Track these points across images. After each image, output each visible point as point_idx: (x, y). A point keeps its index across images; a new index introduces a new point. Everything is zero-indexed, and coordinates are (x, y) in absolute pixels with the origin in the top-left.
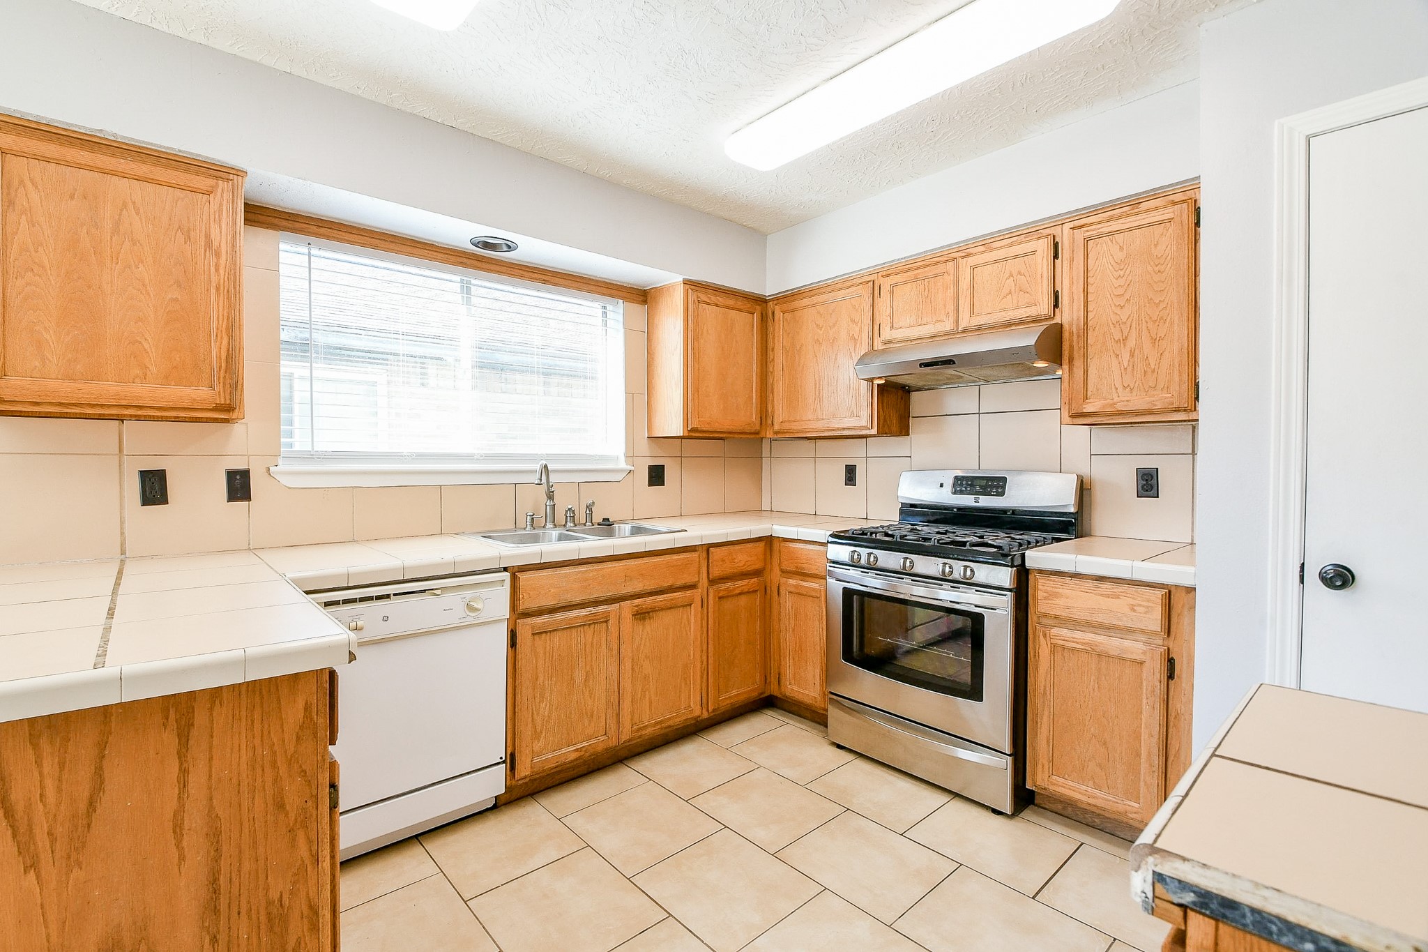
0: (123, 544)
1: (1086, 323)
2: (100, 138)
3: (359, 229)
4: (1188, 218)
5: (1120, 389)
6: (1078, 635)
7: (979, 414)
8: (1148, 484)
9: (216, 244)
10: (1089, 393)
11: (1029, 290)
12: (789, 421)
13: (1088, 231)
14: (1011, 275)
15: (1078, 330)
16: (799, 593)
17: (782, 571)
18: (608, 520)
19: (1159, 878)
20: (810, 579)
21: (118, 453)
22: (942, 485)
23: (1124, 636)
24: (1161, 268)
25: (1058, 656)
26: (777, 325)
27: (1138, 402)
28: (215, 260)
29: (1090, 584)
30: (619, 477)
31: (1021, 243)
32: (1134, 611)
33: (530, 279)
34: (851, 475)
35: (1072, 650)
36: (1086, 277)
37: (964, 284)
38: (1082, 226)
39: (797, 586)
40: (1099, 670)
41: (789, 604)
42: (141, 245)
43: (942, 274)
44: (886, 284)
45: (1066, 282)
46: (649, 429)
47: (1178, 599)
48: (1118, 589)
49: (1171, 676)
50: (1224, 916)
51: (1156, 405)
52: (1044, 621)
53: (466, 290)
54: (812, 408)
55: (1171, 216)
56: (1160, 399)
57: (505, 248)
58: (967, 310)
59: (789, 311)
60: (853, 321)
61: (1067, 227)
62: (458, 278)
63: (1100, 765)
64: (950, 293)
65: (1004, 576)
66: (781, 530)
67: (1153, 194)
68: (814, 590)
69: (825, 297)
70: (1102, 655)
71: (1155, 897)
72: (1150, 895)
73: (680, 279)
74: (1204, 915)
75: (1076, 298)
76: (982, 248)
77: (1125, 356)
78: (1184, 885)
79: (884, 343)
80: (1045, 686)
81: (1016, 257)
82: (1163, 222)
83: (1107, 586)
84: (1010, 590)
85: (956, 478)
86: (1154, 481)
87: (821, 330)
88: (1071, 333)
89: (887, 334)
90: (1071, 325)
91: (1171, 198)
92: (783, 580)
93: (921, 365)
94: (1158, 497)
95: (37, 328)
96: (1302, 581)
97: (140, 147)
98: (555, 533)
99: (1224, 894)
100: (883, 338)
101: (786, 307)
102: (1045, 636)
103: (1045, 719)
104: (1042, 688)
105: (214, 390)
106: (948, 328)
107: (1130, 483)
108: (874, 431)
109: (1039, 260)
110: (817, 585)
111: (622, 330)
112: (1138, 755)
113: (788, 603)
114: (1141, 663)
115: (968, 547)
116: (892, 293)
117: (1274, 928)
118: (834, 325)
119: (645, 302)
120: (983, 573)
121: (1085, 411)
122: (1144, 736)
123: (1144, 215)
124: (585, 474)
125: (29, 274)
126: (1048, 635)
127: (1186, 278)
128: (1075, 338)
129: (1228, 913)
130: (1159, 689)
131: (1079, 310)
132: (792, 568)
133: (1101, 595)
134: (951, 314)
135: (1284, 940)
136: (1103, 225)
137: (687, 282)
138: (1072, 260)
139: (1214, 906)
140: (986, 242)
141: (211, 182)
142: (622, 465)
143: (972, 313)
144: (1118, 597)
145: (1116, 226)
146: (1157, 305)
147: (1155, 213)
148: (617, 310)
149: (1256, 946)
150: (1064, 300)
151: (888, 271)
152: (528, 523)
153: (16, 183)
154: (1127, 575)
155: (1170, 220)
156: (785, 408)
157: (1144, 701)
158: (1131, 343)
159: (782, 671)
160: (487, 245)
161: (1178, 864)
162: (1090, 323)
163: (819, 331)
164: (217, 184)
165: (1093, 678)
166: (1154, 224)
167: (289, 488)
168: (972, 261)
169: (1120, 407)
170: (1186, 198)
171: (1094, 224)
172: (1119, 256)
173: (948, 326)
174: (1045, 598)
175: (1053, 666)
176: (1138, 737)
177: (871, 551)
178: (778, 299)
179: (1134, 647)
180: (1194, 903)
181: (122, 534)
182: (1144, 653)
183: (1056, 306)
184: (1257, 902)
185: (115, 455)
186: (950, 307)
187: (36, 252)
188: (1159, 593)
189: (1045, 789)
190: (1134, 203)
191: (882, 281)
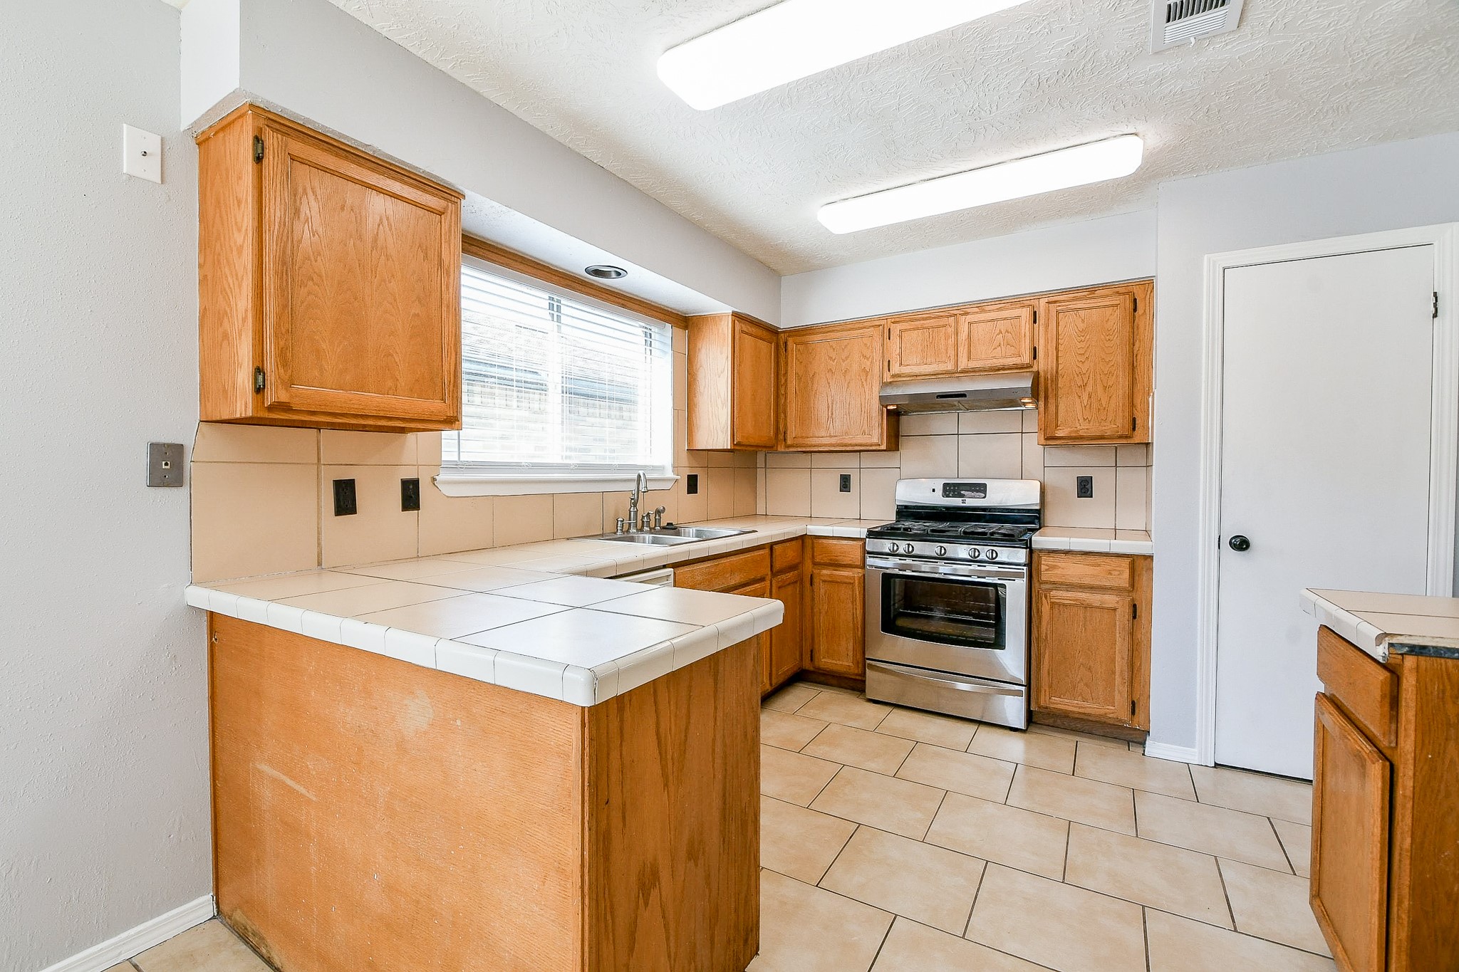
0: (320, 555)
1: (1057, 372)
2: (362, 151)
3: (497, 248)
4: (1129, 305)
5: (1081, 421)
6: (1069, 594)
7: (958, 434)
8: (1085, 488)
9: (446, 263)
10: (1059, 423)
11: (1014, 344)
12: (802, 437)
13: (1059, 306)
14: (1001, 332)
15: (1052, 374)
16: (833, 582)
17: (815, 564)
18: (671, 524)
19: (1391, 645)
20: (841, 569)
21: (316, 462)
22: (934, 490)
23: (1104, 593)
24: (1111, 337)
25: (1056, 611)
26: (790, 355)
27: (1094, 429)
28: (446, 279)
29: (1079, 557)
30: (668, 485)
31: (1007, 309)
32: (1111, 574)
33: (614, 302)
34: (845, 484)
35: (1064, 605)
36: (1057, 339)
37: (963, 335)
38: (1055, 302)
39: (830, 576)
40: (1085, 618)
41: (822, 591)
42: (393, 261)
43: (944, 326)
44: (896, 329)
45: (1042, 342)
46: (690, 442)
47: (1140, 564)
48: (1099, 560)
49: (1134, 617)
50: (1421, 653)
51: (1106, 433)
52: (1044, 586)
53: (554, 308)
54: (825, 427)
55: (1118, 302)
56: (1109, 428)
57: (614, 275)
58: (965, 355)
59: (802, 343)
60: (865, 357)
61: (1043, 302)
62: (546, 296)
63: (1086, 685)
64: (951, 341)
65: (1020, 555)
66: (815, 529)
67: (1105, 286)
68: (847, 577)
69: (838, 334)
70: (1087, 607)
71: (1389, 653)
72: (1387, 653)
73: (728, 310)
74: (1413, 655)
75: (1050, 353)
76: (976, 310)
77: (1085, 397)
78: (1403, 645)
79: (893, 376)
80: (1046, 633)
81: (1005, 319)
82: (1113, 306)
83: (1091, 559)
84: (1025, 565)
85: (945, 485)
86: (1088, 486)
87: (833, 361)
88: (1046, 379)
89: (896, 369)
90: (1046, 373)
91: (1117, 290)
92: (816, 571)
93: (937, 397)
94: (1092, 497)
95: (317, 338)
96: (1219, 548)
97: (391, 164)
98: (648, 537)
99: (1421, 644)
100: (892, 372)
101: (798, 339)
102: (1046, 597)
103: (1047, 656)
104: (1044, 635)
105: (445, 402)
106: (949, 368)
107: (1073, 488)
108: (884, 447)
109: (1023, 322)
110: (851, 573)
111: (670, 352)
112: (1114, 673)
113: (821, 589)
114: (1115, 610)
115: (988, 535)
116: (901, 337)
117: (1442, 652)
118: (847, 358)
119: (686, 328)
120: (1005, 554)
121: (1056, 435)
122: (1118, 658)
123: (1099, 300)
124: (661, 483)
125: (310, 283)
126: (1048, 597)
127: (1128, 346)
128: (1049, 381)
129: (1424, 651)
130: (1127, 624)
131: (1053, 362)
132: (826, 560)
133: (1088, 565)
134: (952, 358)
135: (1446, 655)
136: (1070, 303)
137: (736, 315)
138: (1047, 326)
139: (1417, 650)
140: (981, 305)
141: (443, 203)
142: (670, 474)
143: (969, 358)
144: (1099, 565)
145: (1080, 304)
146: (1108, 363)
147: (1107, 299)
148: (664, 334)
149: (1435, 661)
150: (1041, 354)
151: (897, 318)
152: (619, 528)
153: (300, 190)
154: (1107, 550)
155: (1117, 305)
156: (798, 426)
157: (1118, 635)
158: (1089, 389)
159: (816, 647)
160: (597, 273)
161: (1399, 638)
162: (1060, 372)
163: (831, 362)
164: (448, 205)
165: (1081, 624)
166: (1105, 307)
167: (448, 497)
168: (969, 318)
169: (1081, 433)
170: (1127, 291)
171: (1064, 301)
172: (1081, 326)
173: (949, 366)
174: (1046, 570)
175: (1052, 618)
176: (1113, 660)
177: (908, 542)
178: (790, 331)
179: (1110, 600)
180: (1407, 651)
181: (319, 544)
182: (1118, 602)
183: (1035, 358)
184: (1434, 644)
185: (313, 464)
186: (951, 352)
187: (316, 261)
188: (1127, 561)
189: (1047, 708)
190: (1092, 290)
191: (893, 326)
